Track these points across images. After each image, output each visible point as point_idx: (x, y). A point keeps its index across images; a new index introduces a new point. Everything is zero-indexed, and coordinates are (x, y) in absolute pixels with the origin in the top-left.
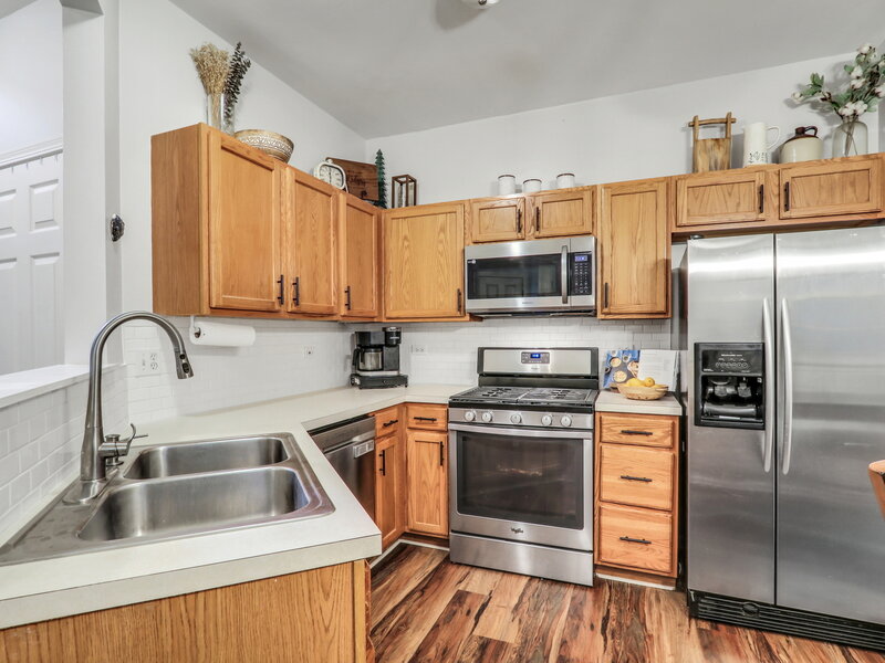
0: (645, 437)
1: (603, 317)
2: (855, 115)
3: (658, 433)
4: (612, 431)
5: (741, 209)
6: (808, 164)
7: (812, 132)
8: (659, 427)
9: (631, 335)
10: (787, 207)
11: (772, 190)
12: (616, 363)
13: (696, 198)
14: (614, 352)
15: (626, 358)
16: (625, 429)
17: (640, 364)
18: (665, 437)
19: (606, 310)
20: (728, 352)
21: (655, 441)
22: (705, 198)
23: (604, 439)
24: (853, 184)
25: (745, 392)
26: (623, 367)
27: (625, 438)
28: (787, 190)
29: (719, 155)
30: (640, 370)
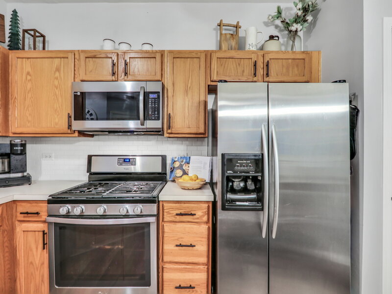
0: (191, 217)
1: (168, 135)
2: (296, 31)
3: (199, 213)
4: (170, 214)
5: (245, 74)
6: (277, 52)
7: (277, 38)
8: (200, 209)
9: (186, 147)
10: (267, 75)
11: (260, 65)
12: (177, 164)
13: (222, 65)
14: (176, 158)
15: (182, 161)
16: (179, 212)
17: (190, 165)
18: (203, 216)
19: (169, 131)
20: (242, 160)
21: (198, 218)
22: (226, 66)
23: (165, 220)
24: (297, 66)
25: (251, 185)
26: (181, 167)
27: (178, 218)
28: (267, 65)
29: (233, 43)
30: (190, 168)
